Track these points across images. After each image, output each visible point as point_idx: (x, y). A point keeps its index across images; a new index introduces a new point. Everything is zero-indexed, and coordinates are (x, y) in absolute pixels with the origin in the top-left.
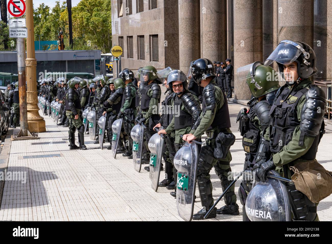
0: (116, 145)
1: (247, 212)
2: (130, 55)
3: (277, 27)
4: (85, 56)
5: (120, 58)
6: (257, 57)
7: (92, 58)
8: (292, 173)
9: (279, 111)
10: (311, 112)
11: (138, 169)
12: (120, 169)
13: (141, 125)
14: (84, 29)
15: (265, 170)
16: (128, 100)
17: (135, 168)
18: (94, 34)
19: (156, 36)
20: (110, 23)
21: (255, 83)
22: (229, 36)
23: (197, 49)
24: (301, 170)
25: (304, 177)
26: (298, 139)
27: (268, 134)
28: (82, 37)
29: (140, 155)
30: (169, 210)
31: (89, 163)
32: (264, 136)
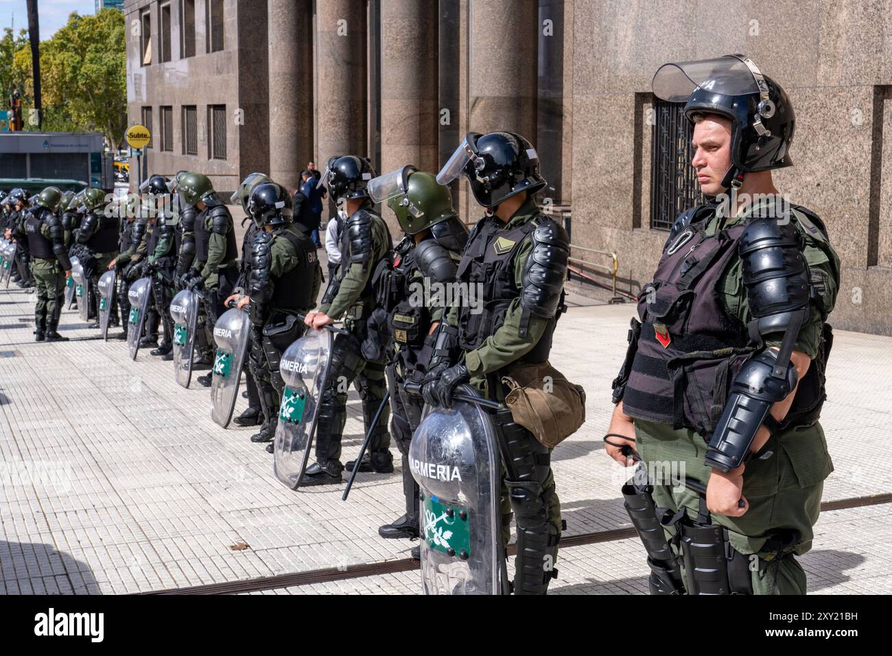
0: (137, 333)
1: (412, 467)
2: (167, 145)
3: (468, 97)
4: (69, 146)
5: (145, 151)
6: (428, 156)
7: (83, 150)
8: (507, 389)
9: (479, 269)
10: (542, 270)
11: (185, 381)
12: (146, 382)
13: (192, 290)
14: (67, 88)
15: (451, 384)
16: (165, 240)
17: (177, 381)
18: (87, 100)
19: (222, 107)
20: (123, 78)
21: (408, 206)
22: (371, 112)
23: (306, 135)
24: (525, 383)
25: (529, 397)
26: (518, 324)
27: (455, 314)
28: (63, 105)
29: (189, 354)
30: (250, 465)
31: (77, 371)
32: (446, 317)
